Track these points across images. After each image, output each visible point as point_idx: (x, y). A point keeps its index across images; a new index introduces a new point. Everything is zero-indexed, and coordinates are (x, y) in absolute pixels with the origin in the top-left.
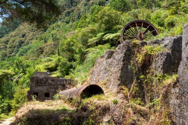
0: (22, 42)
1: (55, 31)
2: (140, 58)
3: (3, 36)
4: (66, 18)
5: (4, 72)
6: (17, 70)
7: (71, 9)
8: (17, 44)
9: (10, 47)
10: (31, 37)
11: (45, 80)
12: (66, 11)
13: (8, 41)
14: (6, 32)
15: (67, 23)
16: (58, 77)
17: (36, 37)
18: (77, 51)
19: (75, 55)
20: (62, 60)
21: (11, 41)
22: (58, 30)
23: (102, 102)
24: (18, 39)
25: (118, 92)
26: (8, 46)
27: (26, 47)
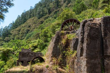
0: (29, 30)
1: (48, 23)
2: (63, 41)
3: (17, 27)
4: (55, 15)
5: (8, 49)
6: (17, 47)
7: (57, 10)
8: (26, 31)
9: (21, 34)
10: (34, 27)
11: (27, 54)
12: (54, 11)
13: (20, 30)
14: (19, 24)
15: (55, 18)
16: (38, 51)
17: (37, 27)
18: (49, 36)
19: (48, 39)
20: (40, 42)
21: (22, 30)
22: (49, 23)
23: (39, 66)
24: (26, 29)
25: (51, 61)
26: (20, 33)
27: (30, 33)
